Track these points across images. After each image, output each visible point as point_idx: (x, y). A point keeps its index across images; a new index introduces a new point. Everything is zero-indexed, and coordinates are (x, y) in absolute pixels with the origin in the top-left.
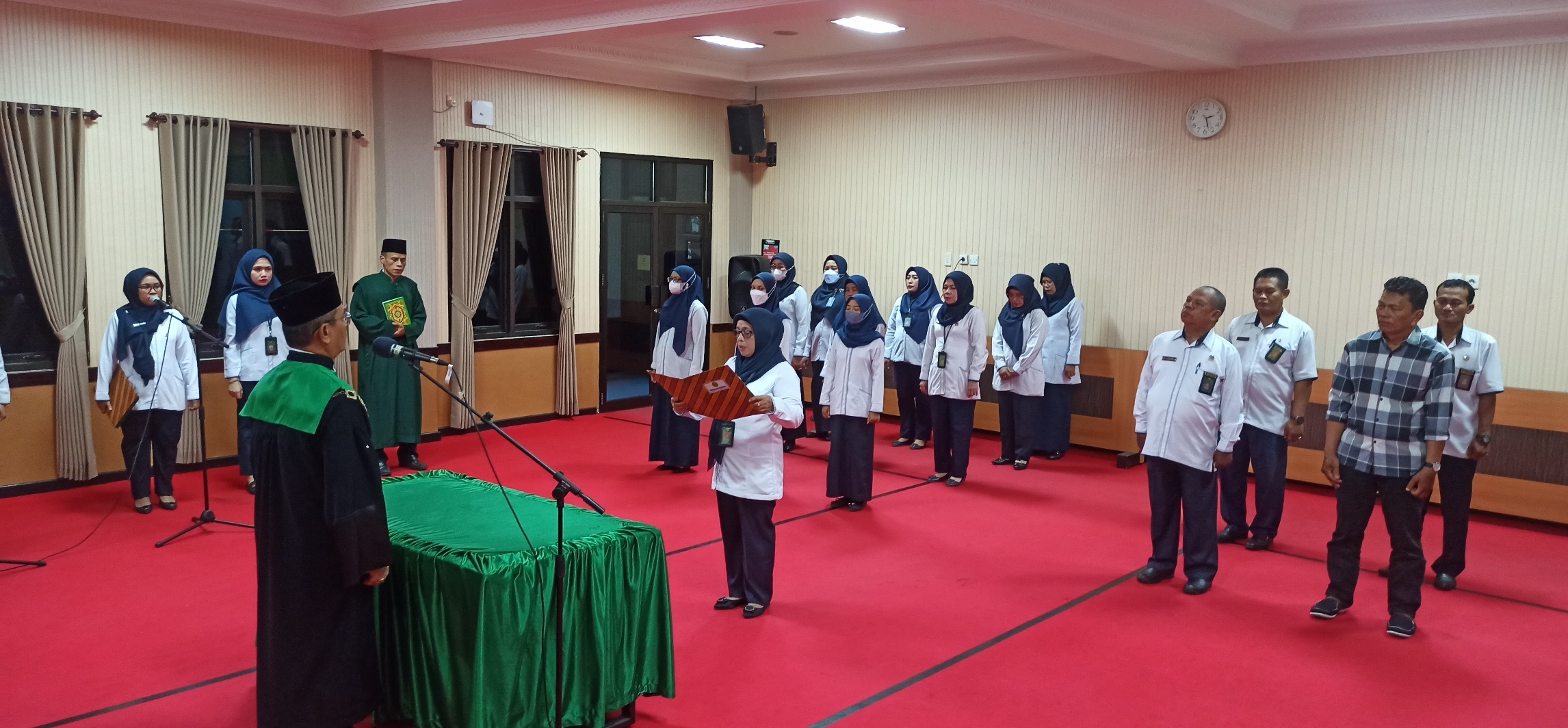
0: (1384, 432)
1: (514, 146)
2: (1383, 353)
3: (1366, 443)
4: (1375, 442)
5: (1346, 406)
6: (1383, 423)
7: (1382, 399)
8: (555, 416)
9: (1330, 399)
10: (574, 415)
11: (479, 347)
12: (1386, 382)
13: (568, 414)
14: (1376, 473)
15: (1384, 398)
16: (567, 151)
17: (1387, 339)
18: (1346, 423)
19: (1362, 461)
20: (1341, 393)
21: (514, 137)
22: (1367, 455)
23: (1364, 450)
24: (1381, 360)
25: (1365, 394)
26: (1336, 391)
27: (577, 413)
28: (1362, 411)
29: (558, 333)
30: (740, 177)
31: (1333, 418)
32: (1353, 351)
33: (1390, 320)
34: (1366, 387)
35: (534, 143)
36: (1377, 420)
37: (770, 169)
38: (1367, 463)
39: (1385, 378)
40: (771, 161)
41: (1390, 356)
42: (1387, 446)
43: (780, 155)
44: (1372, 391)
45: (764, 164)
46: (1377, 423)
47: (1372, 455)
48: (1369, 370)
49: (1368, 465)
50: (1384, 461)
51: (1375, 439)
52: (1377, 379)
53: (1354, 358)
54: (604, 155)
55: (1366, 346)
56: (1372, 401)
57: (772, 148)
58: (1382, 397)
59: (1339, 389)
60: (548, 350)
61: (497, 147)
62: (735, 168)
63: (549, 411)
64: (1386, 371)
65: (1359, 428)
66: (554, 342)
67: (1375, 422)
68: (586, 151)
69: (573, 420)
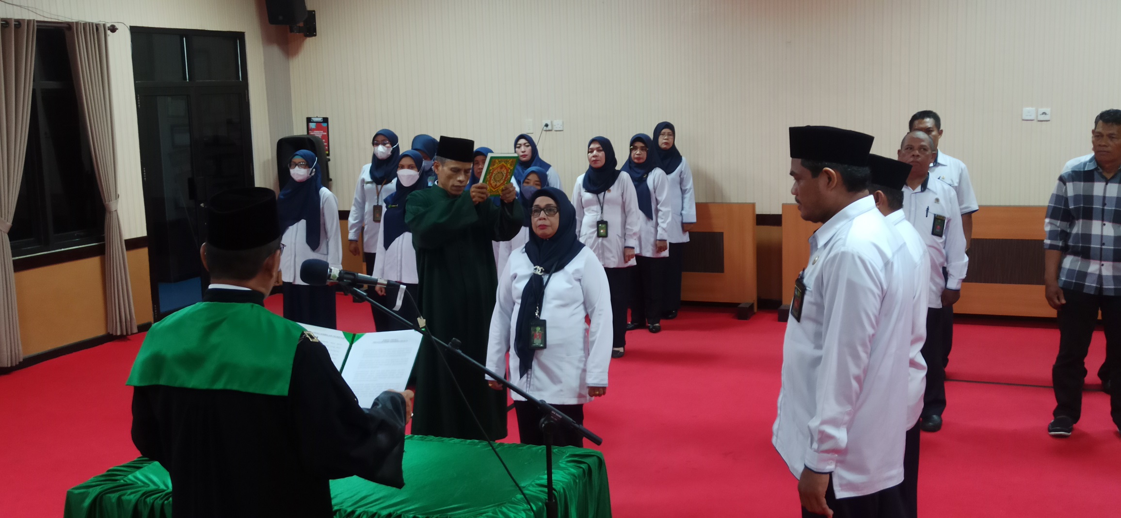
0: (1111, 255)
1: (38, 22)
2: (1100, 181)
3: (1093, 267)
4: (1103, 265)
5: (1064, 235)
6: (1109, 247)
7: (1104, 225)
8: (109, 338)
9: (1047, 228)
10: (132, 334)
11: (19, 266)
12: (1105, 208)
13: (125, 333)
14: (1105, 293)
15: (1106, 223)
16: (97, 26)
17: (1102, 167)
18: (1065, 250)
19: (1090, 283)
20: (1058, 223)
21: (34, 10)
22: (1095, 278)
23: (1091, 274)
24: (1098, 188)
25: (1088, 221)
26: (1054, 221)
27: (135, 330)
28: (1087, 237)
29: (104, 241)
30: (275, 51)
31: (1052, 247)
32: (1069, 182)
33: (1109, 149)
34: (1088, 214)
35: (56, 17)
36: (1103, 244)
37: (309, 41)
38: (1095, 285)
39: (1104, 204)
40: (310, 30)
41: (1107, 184)
42: (1114, 268)
43: (320, 24)
44: (1094, 217)
45: (302, 34)
46: (1103, 247)
47: (1100, 277)
48: (1089, 198)
49: (1096, 287)
50: (1112, 282)
51: (1103, 263)
52: (1097, 206)
53: (1071, 189)
54: (136, 32)
55: (1082, 175)
56: (1096, 228)
57: (312, 16)
58: (1104, 222)
59: (1057, 219)
60: (93, 263)
61: (19, 23)
62: (269, 39)
63: (100, 332)
64: (1104, 197)
65: (1085, 254)
66: (101, 251)
67: (1101, 246)
68: (117, 26)
69: (129, 340)
